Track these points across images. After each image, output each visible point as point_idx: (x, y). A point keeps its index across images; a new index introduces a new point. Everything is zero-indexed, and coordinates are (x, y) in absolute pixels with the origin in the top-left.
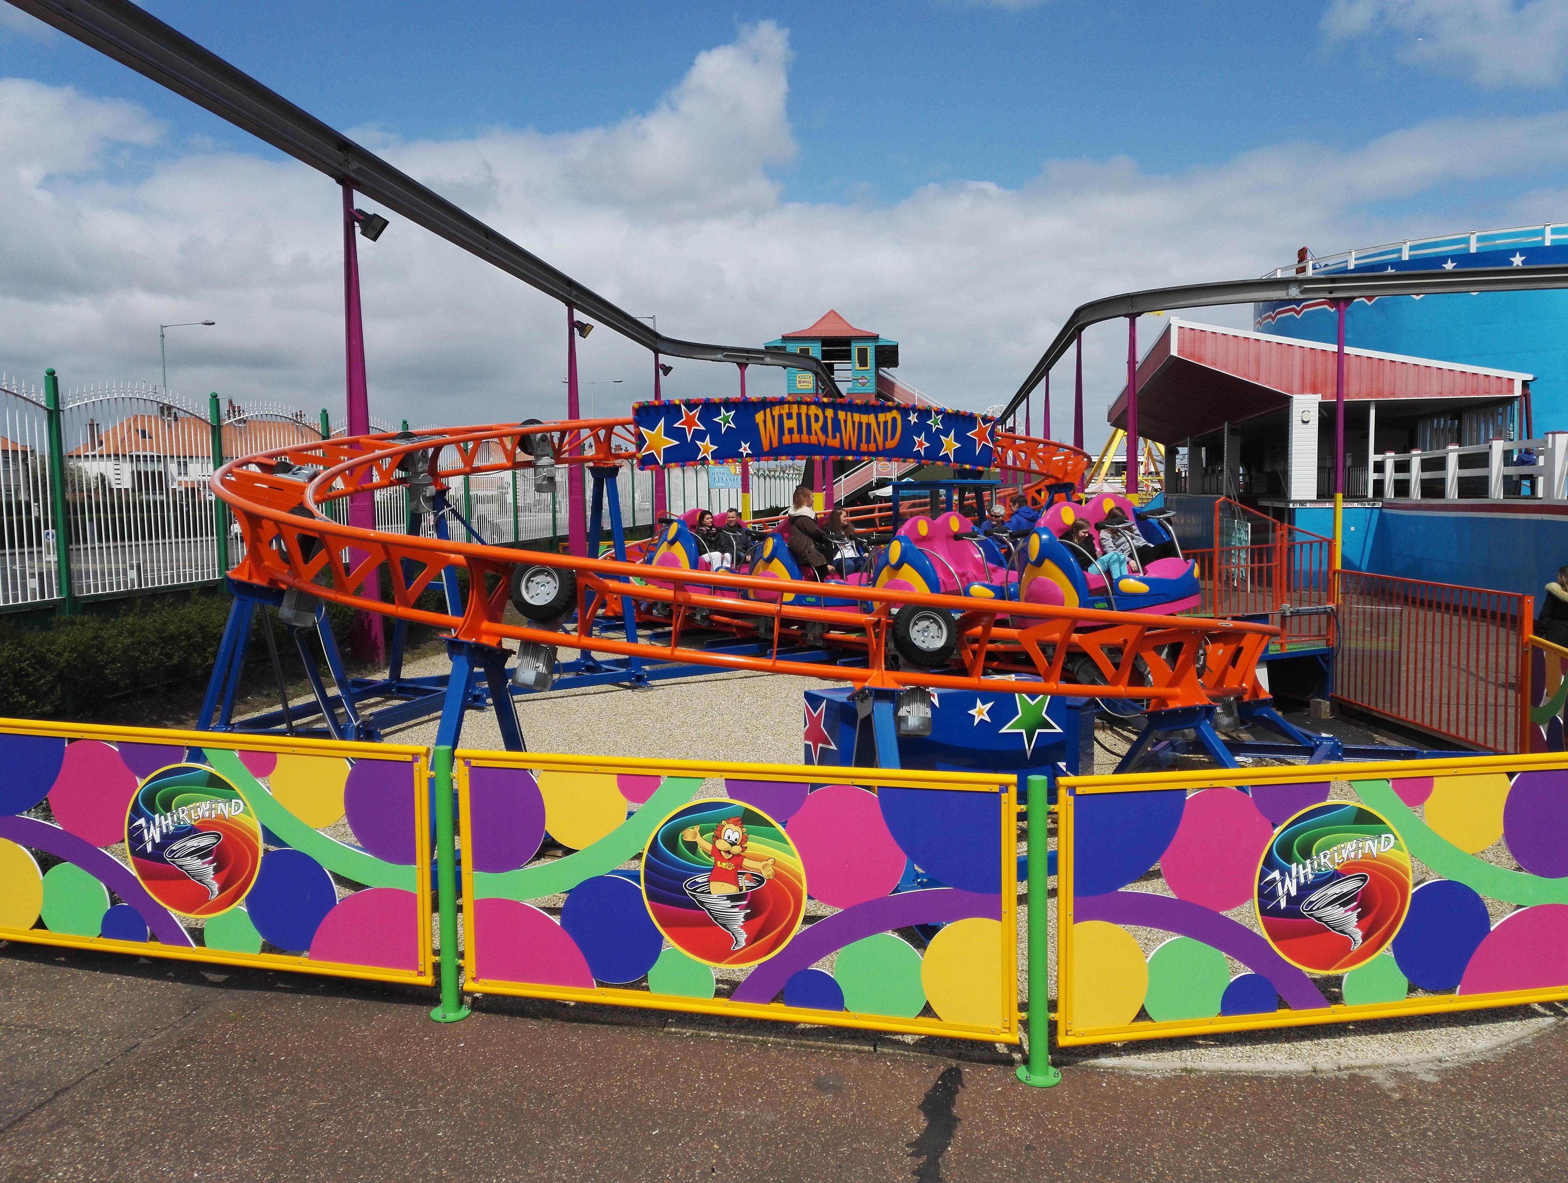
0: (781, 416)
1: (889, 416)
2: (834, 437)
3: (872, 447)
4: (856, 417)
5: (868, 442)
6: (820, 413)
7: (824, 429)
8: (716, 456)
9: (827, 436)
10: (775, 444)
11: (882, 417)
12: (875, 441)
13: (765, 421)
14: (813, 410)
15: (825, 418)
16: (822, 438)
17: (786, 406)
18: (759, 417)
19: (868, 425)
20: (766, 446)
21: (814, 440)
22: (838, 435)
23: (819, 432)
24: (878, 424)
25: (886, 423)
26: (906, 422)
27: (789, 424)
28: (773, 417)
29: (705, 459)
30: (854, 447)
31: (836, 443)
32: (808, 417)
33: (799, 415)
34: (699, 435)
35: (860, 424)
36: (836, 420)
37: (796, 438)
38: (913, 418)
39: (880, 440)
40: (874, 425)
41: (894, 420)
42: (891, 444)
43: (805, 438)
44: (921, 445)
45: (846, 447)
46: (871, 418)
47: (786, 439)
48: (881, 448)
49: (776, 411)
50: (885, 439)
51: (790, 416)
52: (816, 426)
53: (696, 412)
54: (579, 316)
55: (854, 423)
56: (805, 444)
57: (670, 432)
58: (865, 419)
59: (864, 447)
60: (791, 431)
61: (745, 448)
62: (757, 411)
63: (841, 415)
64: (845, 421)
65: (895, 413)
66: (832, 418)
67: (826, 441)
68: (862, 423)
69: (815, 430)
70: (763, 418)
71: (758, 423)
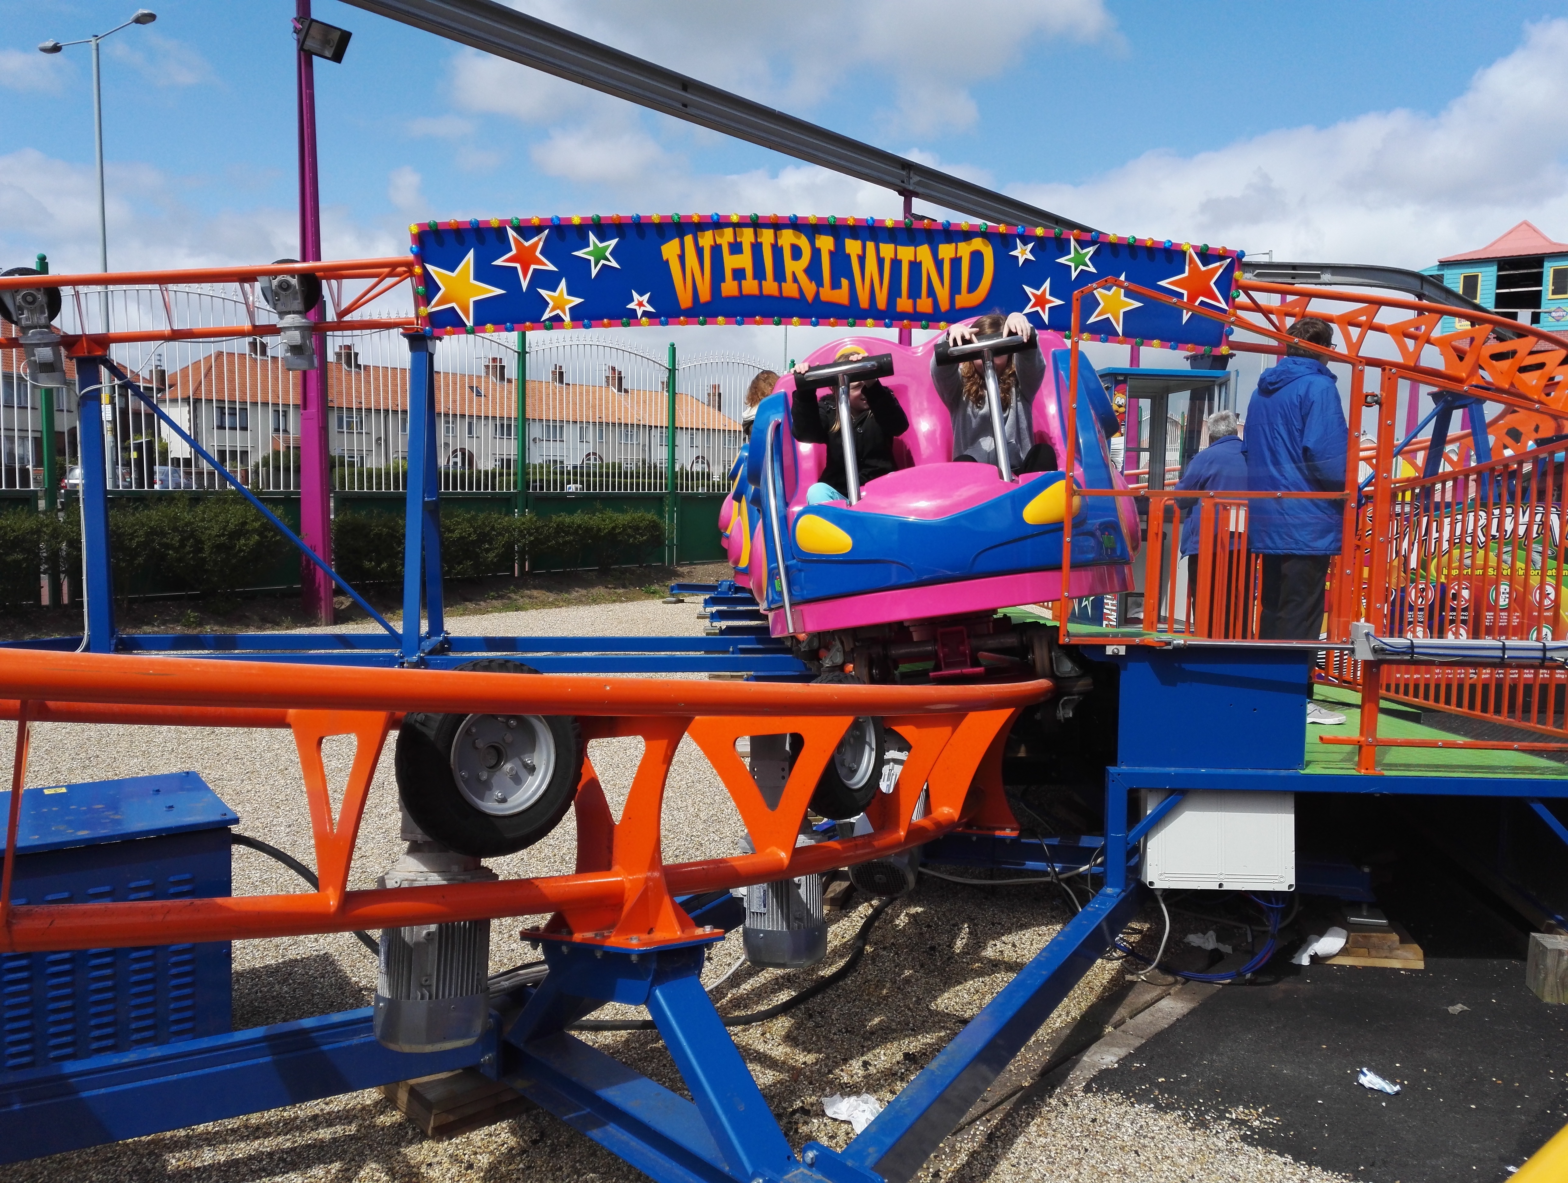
0: (716, 249)
1: (965, 250)
2: (836, 285)
3: (924, 304)
4: (887, 250)
5: (914, 293)
6: (803, 242)
7: (813, 271)
8: (579, 314)
9: (820, 283)
10: (705, 296)
11: (946, 251)
12: (931, 292)
13: (682, 258)
14: (788, 238)
15: (816, 253)
16: (809, 288)
17: (728, 232)
18: (670, 250)
19: (915, 266)
20: (685, 300)
21: (790, 289)
22: (845, 282)
23: (803, 278)
24: (939, 264)
25: (956, 262)
26: (1004, 261)
27: (731, 262)
28: (699, 251)
29: (555, 319)
30: (885, 304)
31: (841, 296)
32: (777, 250)
33: (757, 248)
35: (896, 263)
36: (839, 255)
37: (750, 286)
38: (1023, 253)
39: (943, 293)
40: (928, 266)
41: (977, 257)
42: (968, 298)
43: (770, 287)
44: (1041, 302)
45: (864, 302)
46: (924, 253)
48: (944, 305)
49: (707, 239)
50: (955, 288)
51: (736, 248)
52: (795, 267)
53: (539, 241)
55: (880, 261)
56: (770, 297)
58: (906, 253)
59: (904, 304)
60: (739, 274)
61: (640, 302)
62: (666, 239)
63: (853, 247)
64: (862, 259)
65: (978, 244)
66: (831, 252)
67: (817, 293)
68: (900, 261)
69: (794, 273)
70: (679, 252)
71: (667, 261)
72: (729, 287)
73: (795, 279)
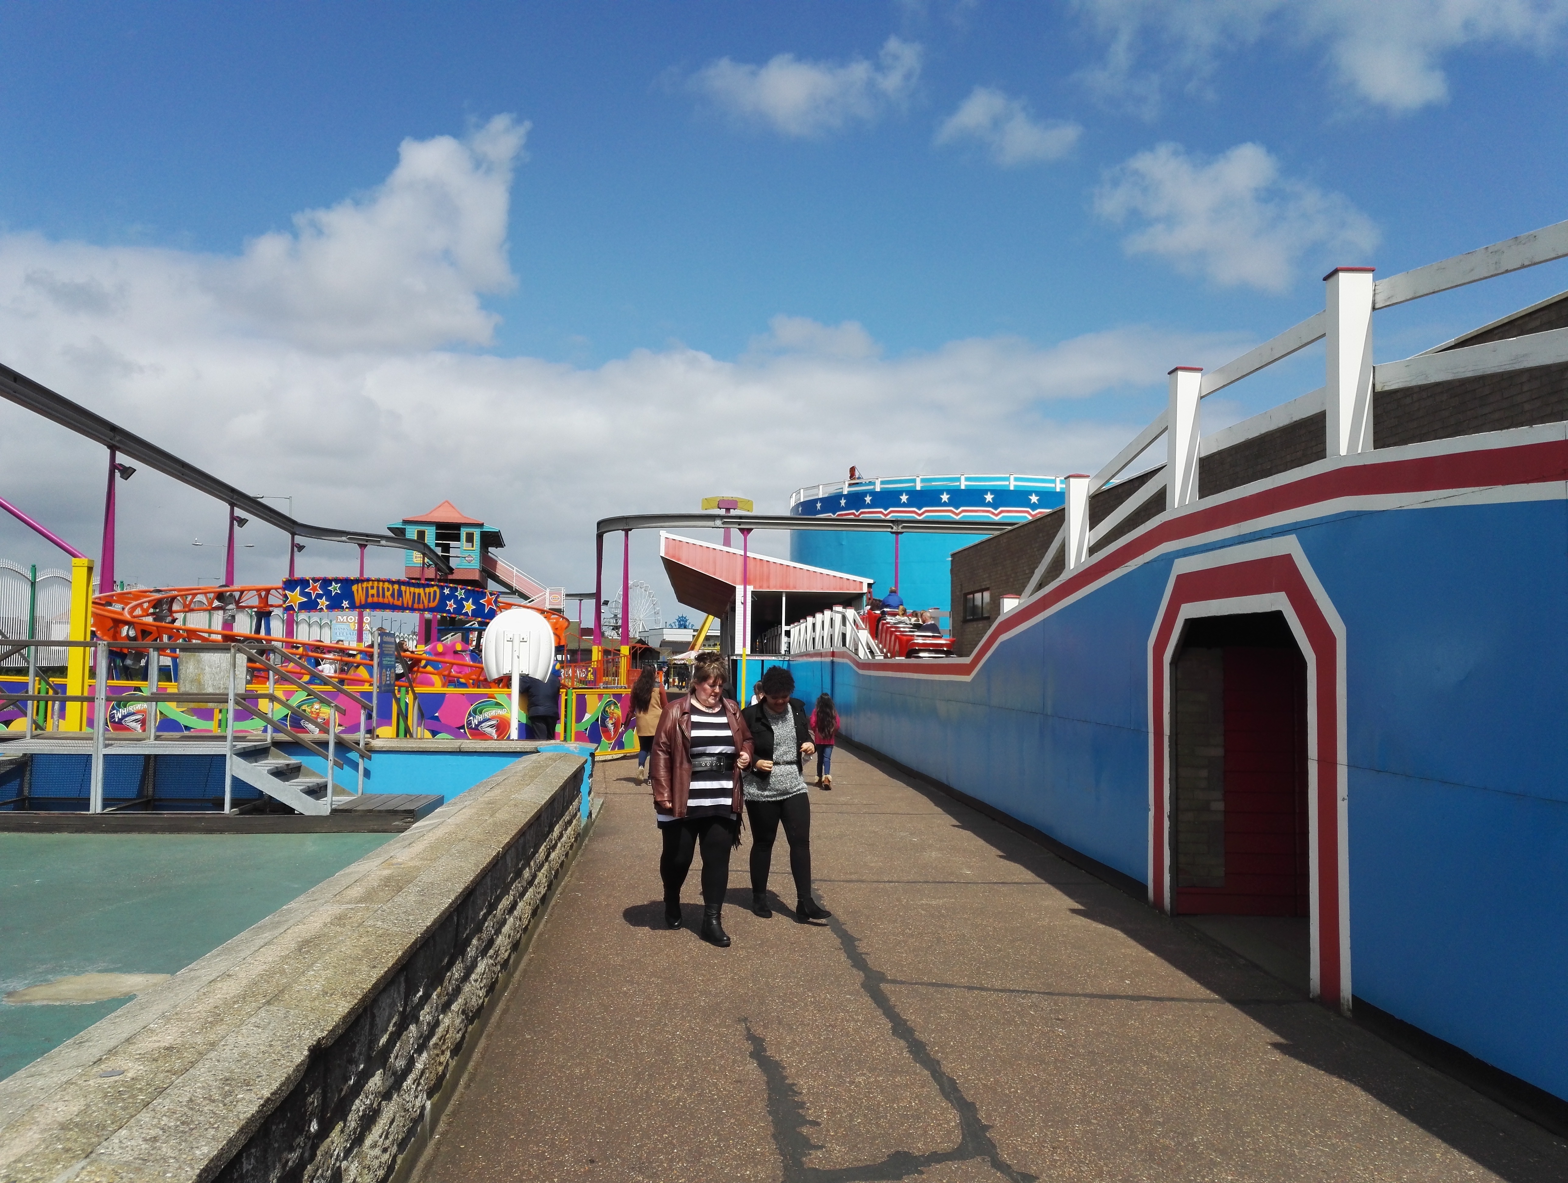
0: (367, 588)
1: (432, 590)
2: (398, 600)
3: (421, 606)
4: (412, 589)
5: (419, 603)
6: (390, 586)
7: (393, 595)
8: (328, 607)
9: (394, 599)
10: (363, 602)
11: (427, 590)
12: (423, 602)
13: (358, 590)
14: (386, 584)
15: (394, 590)
16: (391, 600)
17: (371, 582)
18: (354, 588)
19: (419, 594)
20: (358, 604)
21: (386, 601)
22: (401, 599)
23: (390, 597)
24: (425, 594)
25: (430, 593)
26: (442, 594)
27: (371, 592)
28: (362, 588)
29: (322, 609)
30: (410, 605)
31: (399, 603)
32: (383, 589)
33: (378, 587)
34: (319, 596)
35: (414, 593)
36: (400, 591)
37: (375, 599)
38: (447, 591)
39: (426, 602)
40: (422, 594)
41: (435, 592)
42: (432, 605)
43: (381, 600)
44: (451, 606)
45: (405, 605)
46: (421, 590)
47: (370, 600)
48: (426, 607)
49: (365, 585)
50: (429, 602)
51: (372, 588)
52: (388, 594)
53: (318, 584)
54: (238, 512)
55: (410, 593)
56: (381, 603)
57: (303, 594)
58: (417, 590)
59: (416, 606)
60: (373, 595)
61: (345, 604)
62: (353, 584)
63: (403, 588)
64: (405, 592)
65: (435, 588)
66: (397, 590)
67: (393, 602)
71: (354, 591)
73: (388, 597)
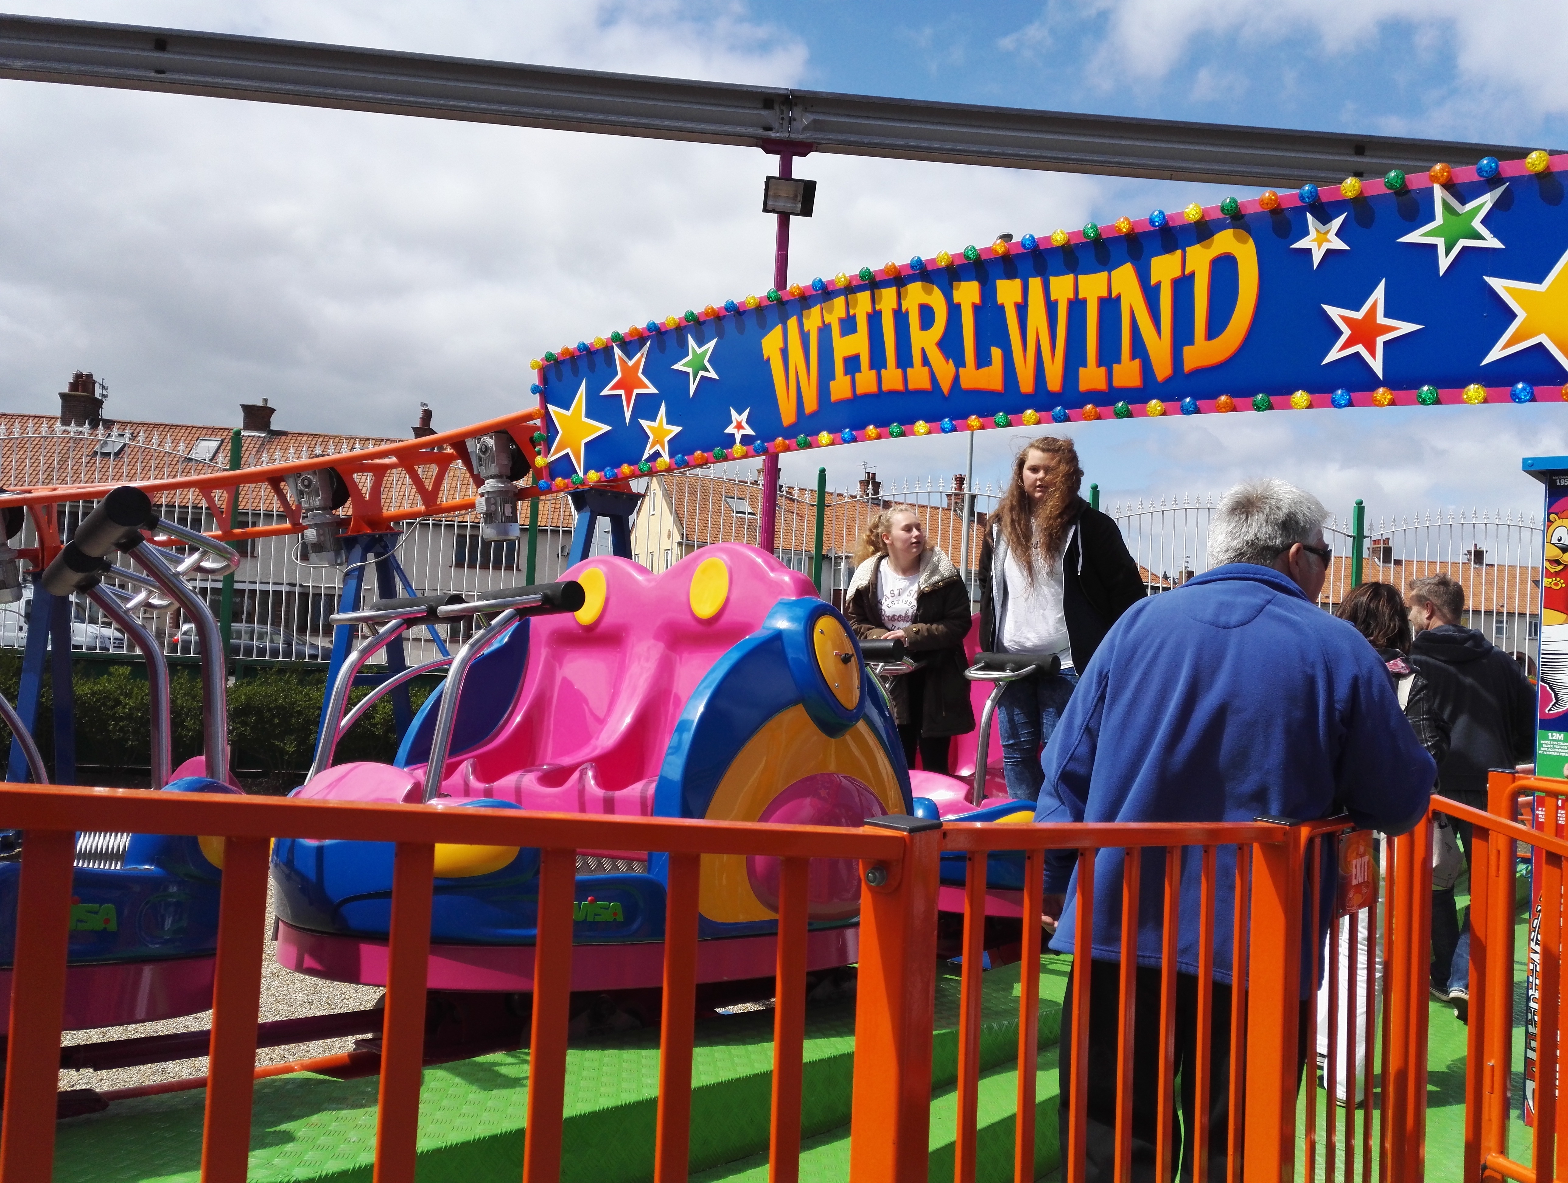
1: (1200, 257)
2: (983, 360)
3: (1125, 373)
4: (1062, 285)
6: (937, 300)
7: (950, 343)
9: (960, 362)
10: (811, 404)
11: (1166, 266)
18: (771, 344)
20: (788, 414)
22: (996, 353)
23: (936, 356)
24: (1151, 294)
25: (1184, 282)
27: (846, 347)
28: (805, 336)
30: (1054, 382)
31: (989, 377)
32: (900, 317)
33: (874, 318)
35: (1077, 305)
36: (987, 309)
37: (866, 380)
38: (1321, 240)
39: (1158, 343)
41: (1224, 264)
42: (1207, 352)
43: (892, 378)
45: (1026, 382)
46: (1122, 279)
48: (1162, 368)
49: (813, 319)
50: (1181, 338)
52: (926, 341)
53: (640, 357)
55: (1051, 308)
56: (892, 393)
58: (1094, 286)
59: (1089, 377)
60: (852, 364)
62: (765, 329)
63: (1008, 291)
64: (1022, 309)
65: (1227, 241)
66: (975, 307)
67: (956, 378)
68: (1084, 302)
69: (923, 350)
70: (781, 345)
71: (768, 359)
72: (840, 387)
73: (925, 361)
